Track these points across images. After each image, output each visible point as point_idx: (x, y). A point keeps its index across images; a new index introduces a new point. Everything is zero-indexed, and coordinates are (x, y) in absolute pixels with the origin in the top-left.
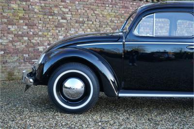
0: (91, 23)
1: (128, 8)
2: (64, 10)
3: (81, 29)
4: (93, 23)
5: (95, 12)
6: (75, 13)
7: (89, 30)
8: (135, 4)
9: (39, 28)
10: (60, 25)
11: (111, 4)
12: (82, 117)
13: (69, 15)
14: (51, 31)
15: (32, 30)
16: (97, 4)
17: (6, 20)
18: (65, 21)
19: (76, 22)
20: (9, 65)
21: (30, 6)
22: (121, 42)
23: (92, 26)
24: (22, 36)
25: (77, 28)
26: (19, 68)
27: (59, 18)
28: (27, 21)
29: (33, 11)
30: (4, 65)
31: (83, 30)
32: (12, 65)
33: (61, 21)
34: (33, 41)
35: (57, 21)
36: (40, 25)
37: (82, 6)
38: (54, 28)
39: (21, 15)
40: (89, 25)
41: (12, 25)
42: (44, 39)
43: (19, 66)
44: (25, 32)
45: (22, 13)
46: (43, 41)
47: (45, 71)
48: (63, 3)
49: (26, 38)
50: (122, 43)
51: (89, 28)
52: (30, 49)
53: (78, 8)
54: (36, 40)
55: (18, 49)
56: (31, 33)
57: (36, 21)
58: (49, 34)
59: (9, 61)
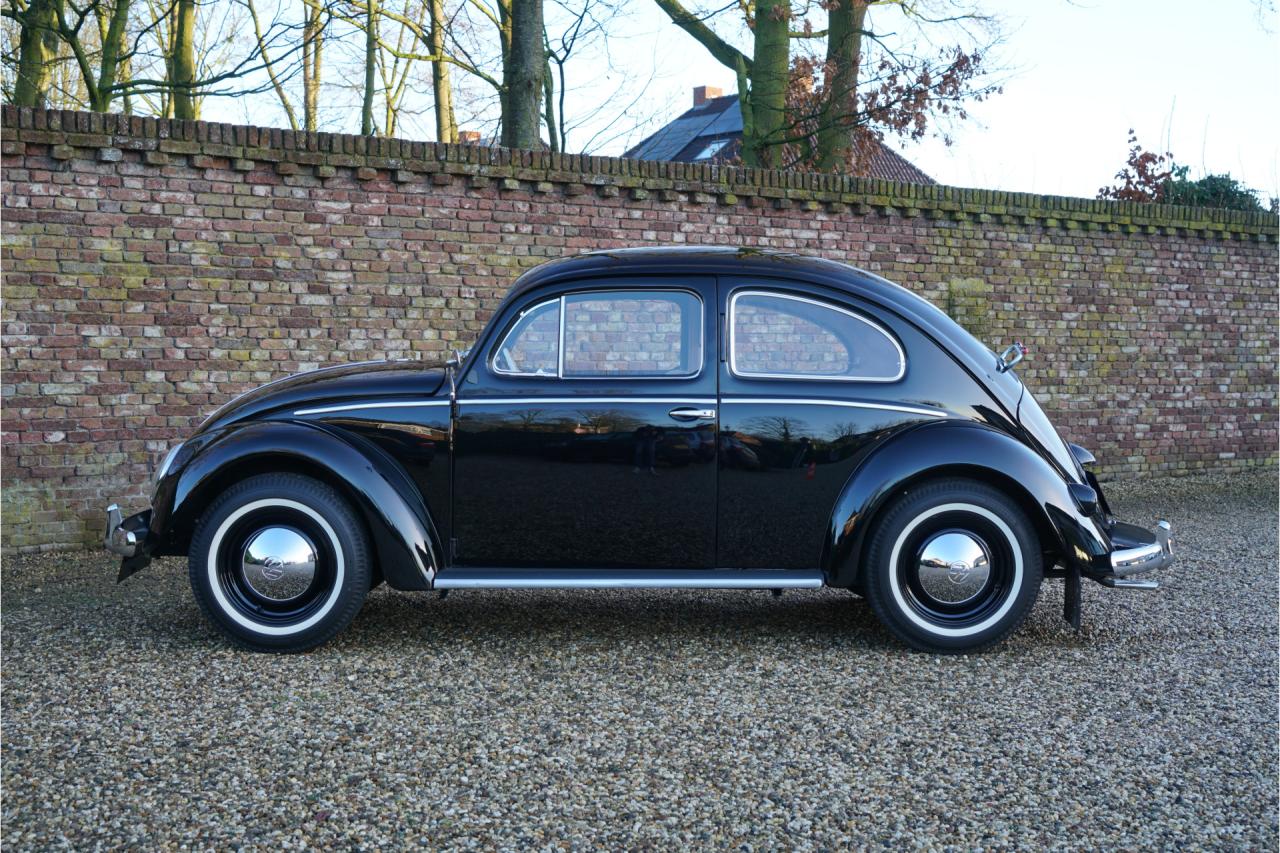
0: (441, 302)
1: (605, 235)
2: (318, 253)
3: (393, 333)
4: (447, 304)
5: (458, 257)
6: (365, 265)
7: (429, 334)
8: (637, 214)
9: (212, 330)
10: (302, 319)
11: (527, 222)
12: (305, 661)
13: (343, 276)
14: (263, 344)
15: (183, 343)
16: (464, 224)
17: (71, 305)
18: (322, 300)
19: (374, 303)
20: (86, 486)
21: (172, 243)
22: (446, 397)
23: (446, 315)
24: (140, 367)
25: (378, 326)
26: (129, 497)
27: (299, 287)
28: (159, 307)
29: (186, 261)
30: (64, 488)
31: (404, 336)
32: (98, 488)
33: (309, 299)
34: (185, 386)
35: (289, 299)
36: (215, 321)
37: (397, 233)
38: (277, 332)
39: (134, 281)
40: (431, 313)
41: (100, 322)
42: (235, 376)
43: (131, 491)
44: (152, 351)
45: (137, 272)
46: (231, 384)
47: (180, 499)
48: (313, 227)
49: (156, 377)
50: (447, 403)
51: (431, 326)
52: (176, 420)
53: (380, 243)
54: (199, 382)
55: (123, 421)
56: (180, 355)
57: (198, 305)
58: (257, 354)
59: (86, 469)
